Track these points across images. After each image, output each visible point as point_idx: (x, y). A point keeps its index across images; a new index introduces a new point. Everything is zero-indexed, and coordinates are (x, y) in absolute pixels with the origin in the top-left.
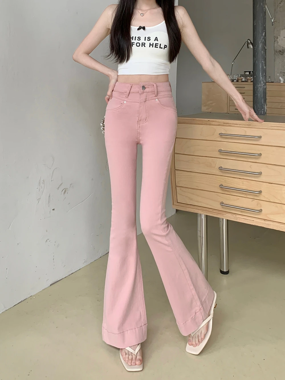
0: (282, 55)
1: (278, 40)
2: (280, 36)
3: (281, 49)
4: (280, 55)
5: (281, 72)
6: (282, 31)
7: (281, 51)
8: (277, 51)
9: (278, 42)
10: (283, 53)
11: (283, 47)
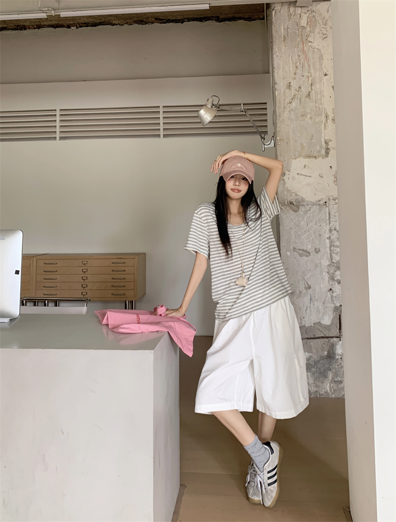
0: (296, 212)
1: (285, 178)
2: (289, 171)
3: (292, 198)
4: (291, 212)
5: (294, 248)
6: (294, 161)
7: (291, 203)
8: (284, 203)
9: (284, 184)
10: (298, 207)
11: (296, 195)
